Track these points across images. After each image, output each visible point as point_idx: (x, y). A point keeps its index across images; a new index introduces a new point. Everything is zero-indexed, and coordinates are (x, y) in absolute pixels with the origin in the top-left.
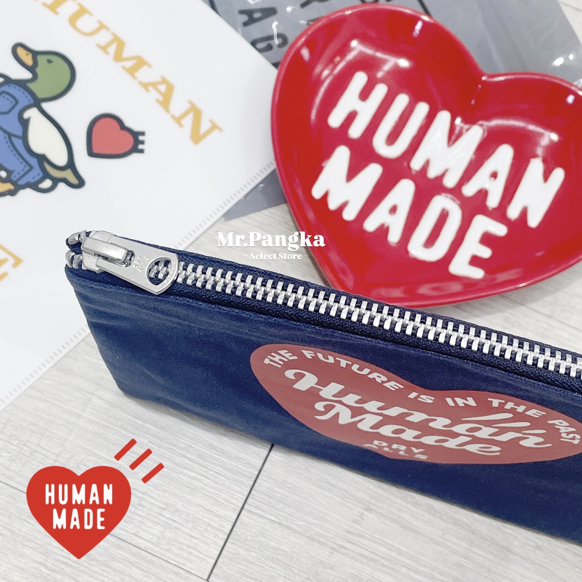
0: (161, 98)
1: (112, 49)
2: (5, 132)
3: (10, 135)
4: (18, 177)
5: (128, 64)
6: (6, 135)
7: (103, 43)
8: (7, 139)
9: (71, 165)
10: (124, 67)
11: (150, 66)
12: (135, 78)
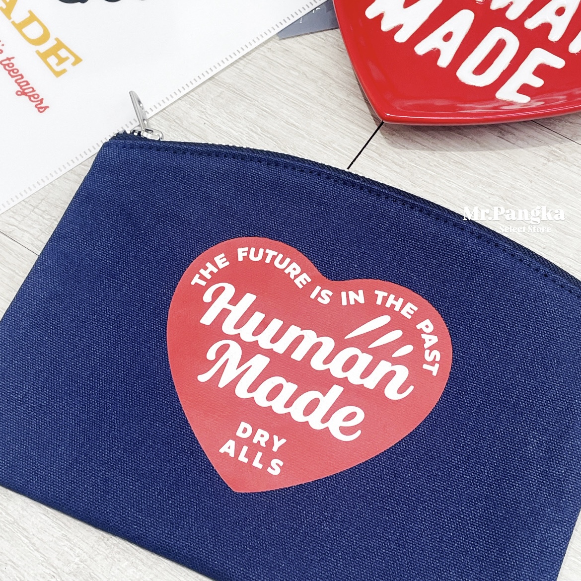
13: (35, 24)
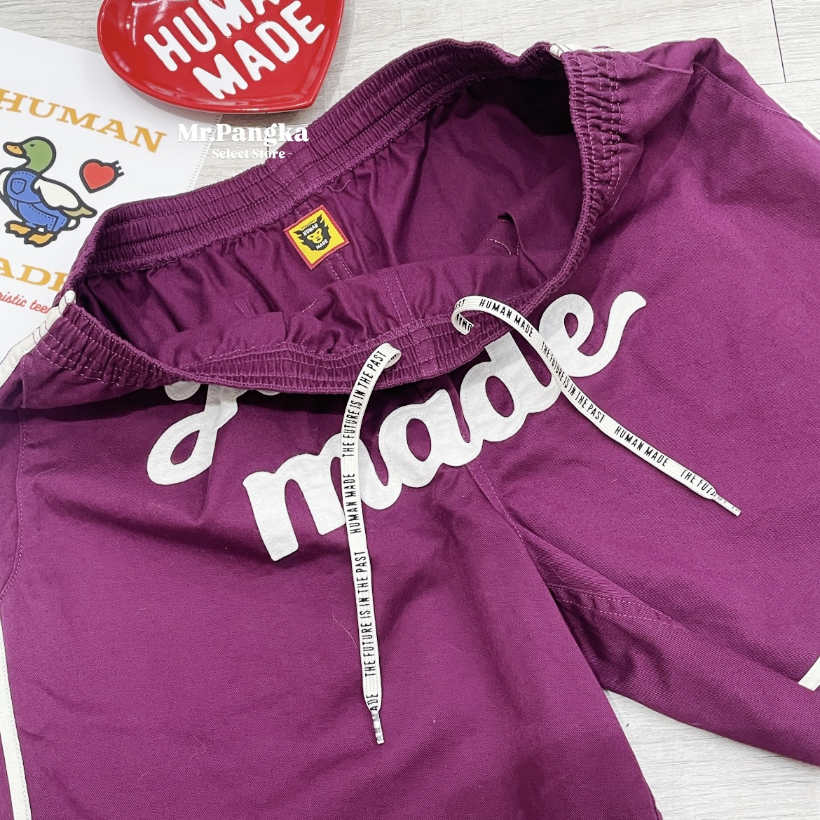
0: (117, 134)
1: (68, 118)
2: (28, 203)
3: (32, 204)
4: (52, 227)
5: (84, 122)
6: (30, 205)
7: (60, 117)
8: (32, 207)
9: (81, 204)
10: (82, 126)
11: (99, 117)
12: (93, 129)
13: (33, 271)
